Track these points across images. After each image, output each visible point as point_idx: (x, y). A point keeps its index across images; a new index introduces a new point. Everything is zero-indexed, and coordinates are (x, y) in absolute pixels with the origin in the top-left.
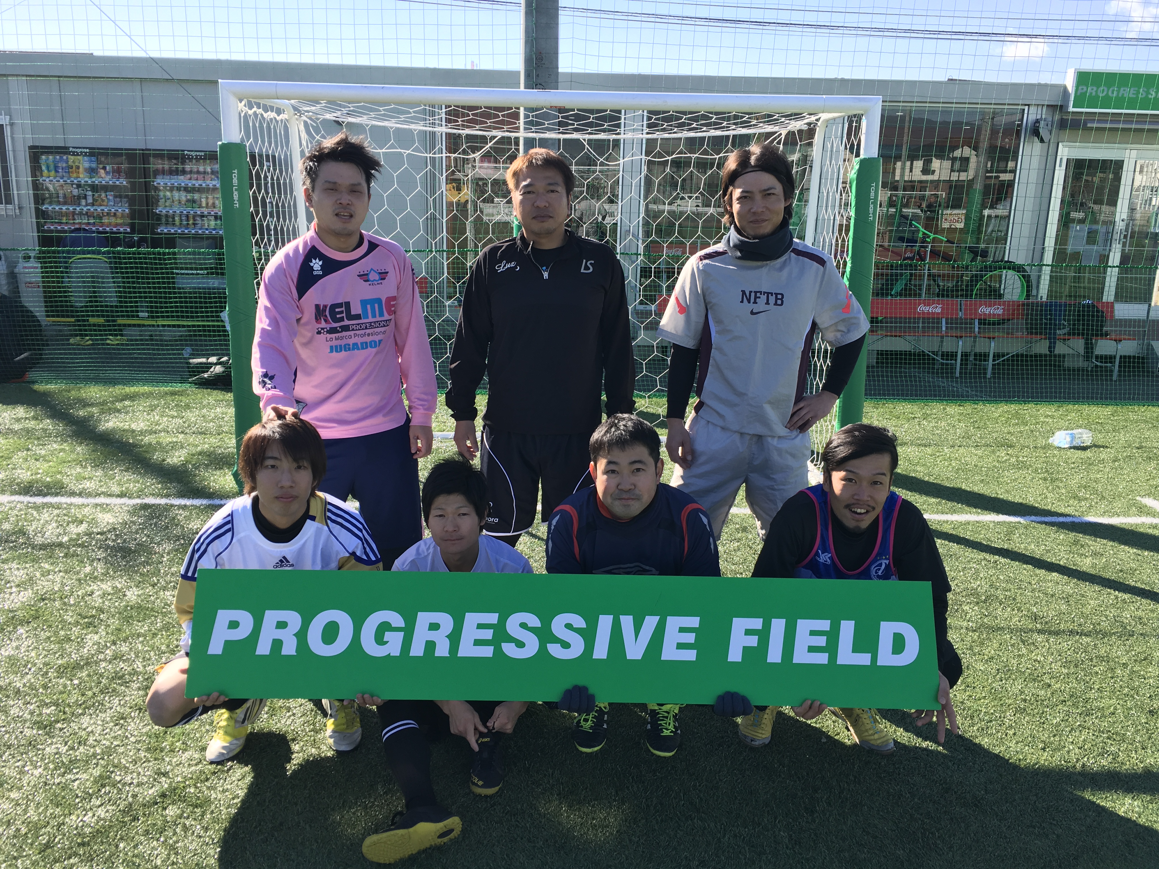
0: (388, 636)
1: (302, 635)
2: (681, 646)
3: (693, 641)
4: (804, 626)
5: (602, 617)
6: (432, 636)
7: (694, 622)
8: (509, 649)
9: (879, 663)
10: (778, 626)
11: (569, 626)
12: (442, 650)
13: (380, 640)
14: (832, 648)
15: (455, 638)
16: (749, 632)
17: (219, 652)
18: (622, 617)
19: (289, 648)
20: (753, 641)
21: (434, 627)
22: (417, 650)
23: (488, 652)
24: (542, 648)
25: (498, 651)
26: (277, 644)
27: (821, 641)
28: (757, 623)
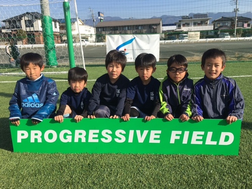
0: (67, 137)
1: (42, 137)
2: (155, 139)
3: (159, 137)
4: (195, 133)
5: (131, 131)
6: (80, 136)
7: (160, 132)
8: (103, 140)
9: (219, 144)
10: (187, 133)
11: (120, 133)
12: (84, 140)
13: (65, 138)
14: (204, 140)
15: (87, 137)
16: (177, 135)
17: (20, 142)
18: (137, 131)
19: (40, 140)
20: (178, 138)
21: (80, 134)
22: (76, 140)
23: (97, 141)
24: (113, 140)
25: (100, 140)
26: (36, 140)
27: (201, 138)
28: (180, 132)
